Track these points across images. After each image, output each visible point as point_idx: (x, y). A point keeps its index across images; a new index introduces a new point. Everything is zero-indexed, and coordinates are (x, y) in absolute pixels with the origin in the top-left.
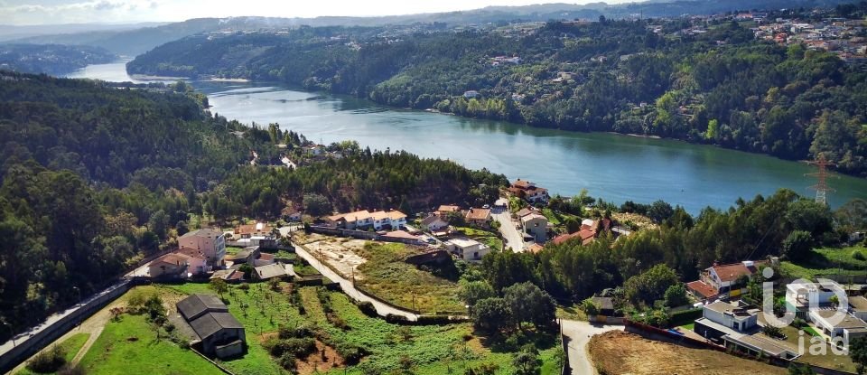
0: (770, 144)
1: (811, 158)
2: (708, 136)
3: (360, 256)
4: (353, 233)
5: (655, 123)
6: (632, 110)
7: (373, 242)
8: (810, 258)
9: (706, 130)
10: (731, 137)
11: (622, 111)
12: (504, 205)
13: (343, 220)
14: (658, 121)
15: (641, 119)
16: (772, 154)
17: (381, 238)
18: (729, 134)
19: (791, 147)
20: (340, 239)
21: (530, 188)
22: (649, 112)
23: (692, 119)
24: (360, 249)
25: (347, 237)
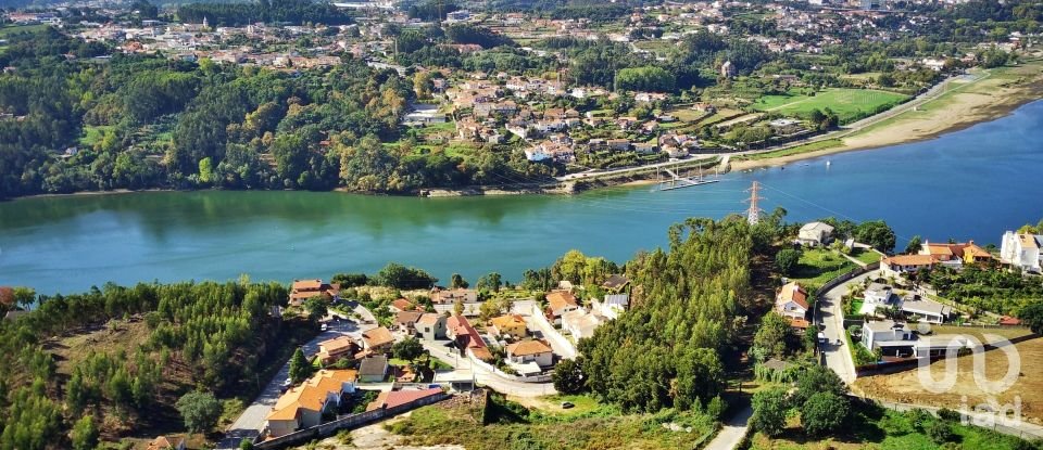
0: (294, 176)
1: (344, 185)
2: (204, 176)
3: (430, 445)
4: (339, 424)
5: (115, 173)
6: (60, 159)
7: (390, 422)
8: (798, 271)
9: (198, 172)
10: (237, 176)
11: (46, 164)
12: (335, 317)
13: (300, 412)
14: (119, 169)
15: (87, 171)
16: (297, 187)
17: (387, 413)
18: (232, 173)
19: (318, 177)
20: (328, 441)
21: (324, 288)
22: (89, 160)
23: (166, 160)
24: (400, 437)
25: (333, 434)
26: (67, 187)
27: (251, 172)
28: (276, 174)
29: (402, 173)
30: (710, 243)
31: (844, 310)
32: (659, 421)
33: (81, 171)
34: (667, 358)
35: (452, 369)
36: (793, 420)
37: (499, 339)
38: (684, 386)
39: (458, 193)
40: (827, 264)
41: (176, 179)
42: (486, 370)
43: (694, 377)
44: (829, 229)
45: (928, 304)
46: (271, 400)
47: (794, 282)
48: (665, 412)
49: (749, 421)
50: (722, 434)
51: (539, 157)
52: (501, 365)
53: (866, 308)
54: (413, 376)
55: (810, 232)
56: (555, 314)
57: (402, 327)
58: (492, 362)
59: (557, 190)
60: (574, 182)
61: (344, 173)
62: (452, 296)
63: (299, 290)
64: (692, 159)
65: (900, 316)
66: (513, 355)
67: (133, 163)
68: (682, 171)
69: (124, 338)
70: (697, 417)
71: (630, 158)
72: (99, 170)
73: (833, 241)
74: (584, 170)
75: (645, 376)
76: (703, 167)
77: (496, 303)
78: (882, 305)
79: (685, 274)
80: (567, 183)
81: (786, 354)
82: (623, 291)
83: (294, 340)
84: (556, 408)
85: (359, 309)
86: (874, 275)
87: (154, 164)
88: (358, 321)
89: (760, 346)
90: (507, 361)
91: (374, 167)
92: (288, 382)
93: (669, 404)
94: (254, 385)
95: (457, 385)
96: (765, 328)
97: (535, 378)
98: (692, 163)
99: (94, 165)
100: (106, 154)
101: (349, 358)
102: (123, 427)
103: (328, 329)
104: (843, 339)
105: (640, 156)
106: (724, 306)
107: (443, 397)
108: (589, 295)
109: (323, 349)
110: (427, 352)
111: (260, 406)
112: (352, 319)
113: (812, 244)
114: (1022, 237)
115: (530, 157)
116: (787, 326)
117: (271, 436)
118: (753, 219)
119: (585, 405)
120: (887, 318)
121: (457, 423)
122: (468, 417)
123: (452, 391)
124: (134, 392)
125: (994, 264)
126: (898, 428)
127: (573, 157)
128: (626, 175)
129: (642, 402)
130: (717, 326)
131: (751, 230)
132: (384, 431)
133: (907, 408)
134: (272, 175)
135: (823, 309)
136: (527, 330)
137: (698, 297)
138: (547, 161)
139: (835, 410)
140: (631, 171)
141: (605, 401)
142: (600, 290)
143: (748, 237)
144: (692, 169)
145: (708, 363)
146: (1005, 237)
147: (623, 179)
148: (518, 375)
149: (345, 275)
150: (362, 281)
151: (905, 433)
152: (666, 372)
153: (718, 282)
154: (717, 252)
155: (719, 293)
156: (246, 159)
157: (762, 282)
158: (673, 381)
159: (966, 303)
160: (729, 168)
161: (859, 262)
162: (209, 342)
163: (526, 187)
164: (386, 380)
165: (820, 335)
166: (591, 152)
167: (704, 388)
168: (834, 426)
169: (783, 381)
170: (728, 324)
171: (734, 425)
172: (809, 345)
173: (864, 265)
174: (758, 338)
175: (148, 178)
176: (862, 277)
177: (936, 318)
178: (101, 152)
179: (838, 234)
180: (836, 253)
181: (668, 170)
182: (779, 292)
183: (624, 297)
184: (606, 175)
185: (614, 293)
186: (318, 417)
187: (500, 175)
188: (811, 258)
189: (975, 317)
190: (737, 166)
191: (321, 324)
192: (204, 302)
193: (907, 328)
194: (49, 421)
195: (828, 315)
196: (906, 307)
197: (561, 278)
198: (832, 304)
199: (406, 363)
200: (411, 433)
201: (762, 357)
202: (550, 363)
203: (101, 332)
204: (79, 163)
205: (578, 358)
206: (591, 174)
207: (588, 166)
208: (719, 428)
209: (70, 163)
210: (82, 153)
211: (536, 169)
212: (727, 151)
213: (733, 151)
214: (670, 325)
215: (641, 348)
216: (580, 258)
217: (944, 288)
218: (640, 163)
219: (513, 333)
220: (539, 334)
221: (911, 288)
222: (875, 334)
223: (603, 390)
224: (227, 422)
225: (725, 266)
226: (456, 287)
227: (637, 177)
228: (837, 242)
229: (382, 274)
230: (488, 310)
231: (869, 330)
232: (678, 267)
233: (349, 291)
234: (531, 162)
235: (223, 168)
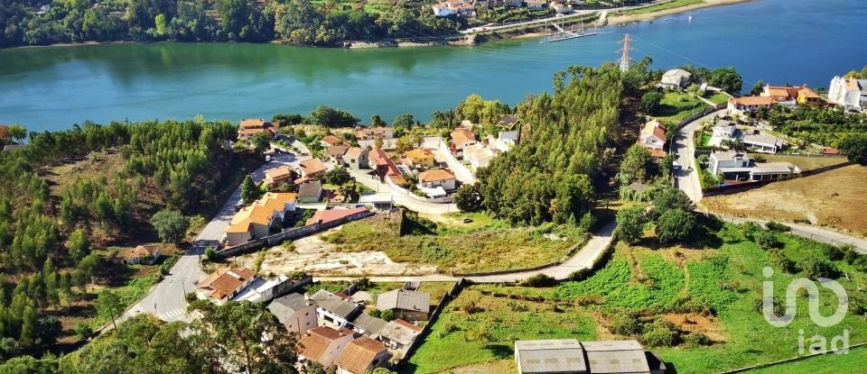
0: (237, 31)
1: (279, 38)
2: (160, 31)
3: (358, 252)
4: (284, 236)
5: (84, 27)
6: (37, 15)
7: (325, 234)
8: (659, 110)
9: (154, 26)
10: (188, 30)
11: (25, 19)
12: (277, 150)
13: (252, 227)
14: (87, 24)
15: (60, 25)
16: (240, 40)
17: (322, 227)
18: (184, 27)
19: (257, 31)
20: (275, 249)
21: (266, 126)
22: (61, 16)
23: (127, 16)
24: (334, 246)
25: (279, 243)
26: (44, 40)
27: (200, 26)
28: (221, 29)
29: (328, 27)
30: (588, 88)
31: (696, 142)
32: (541, 233)
33: (56, 26)
34: (548, 182)
35: (374, 192)
36: (649, 231)
37: (411, 169)
38: (561, 205)
39: (375, 45)
40: (684, 104)
41: (137, 33)
42: (403, 194)
43: (570, 197)
44: (687, 75)
45: (765, 137)
46: (227, 217)
47: (655, 119)
48: (545, 226)
49: (614, 232)
50: (591, 242)
51: (445, 13)
52: (414, 189)
53: (714, 141)
54: (343, 198)
55: (671, 77)
56: (457, 148)
57: (332, 159)
58: (406, 187)
59: (460, 43)
60: (475, 35)
61: (279, 27)
62: (373, 133)
63: (246, 128)
64: (575, 15)
65: (741, 148)
66: (424, 181)
67: (99, 18)
68: (566, 25)
69: (104, 166)
70: (571, 229)
71: (523, 13)
72: (70, 25)
73: (690, 85)
74: (484, 24)
75: (530, 197)
76: (585, 22)
77: (409, 139)
78: (727, 139)
79: (566, 114)
80: (469, 36)
81: (646, 178)
82: (514, 129)
83: (243, 169)
84: (458, 223)
85: (296, 144)
86: (722, 113)
87: (117, 20)
88: (295, 153)
89: (626, 172)
90: (419, 186)
91: (303, 22)
92: (241, 202)
93: (549, 219)
94: (213, 205)
95: (378, 205)
96: (630, 157)
97: (441, 200)
98: (575, 17)
99: (66, 20)
100: (75, 11)
101: (290, 183)
102: (109, 239)
103: (271, 160)
104: (693, 165)
105: (531, 11)
106: (597, 140)
107: (367, 214)
108: (486, 132)
109: (267, 176)
110: (353, 179)
111: (219, 221)
112: (290, 151)
113: (672, 87)
114: (848, 81)
115: (437, 13)
116: (647, 155)
117: (229, 245)
118: (624, 67)
119: (482, 220)
120: (730, 149)
121: (379, 235)
122: (387, 230)
123: (374, 209)
124: (116, 210)
125: (822, 104)
126: (733, 237)
127: (474, 13)
128: (519, 28)
129: (527, 217)
130: (590, 156)
131: (622, 76)
132: (320, 241)
133: (742, 221)
134: (217, 29)
135: (678, 142)
136: (435, 161)
137: (576, 133)
138: (452, 17)
139: (683, 224)
140: (523, 25)
141: (498, 217)
142: (495, 128)
143: (620, 83)
144: (575, 23)
145: (582, 186)
146: (833, 81)
147: (517, 32)
148: (428, 197)
149: (283, 115)
150: (297, 120)
151: (738, 242)
152: (547, 193)
153: (592, 120)
154: (593, 95)
155: (594, 128)
156: (195, 15)
157: (628, 119)
158: (552, 201)
159: (796, 136)
160: (606, 23)
161: (711, 103)
162: (174, 170)
163: (432, 40)
164: (321, 200)
165: (675, 163)
166: (490, 8)
167: (578, 206)
168: (682, 236)
169: (643, 200)
170: (599, 154)
171: (602, 235)
172: (666, 171)
173: (714, 105)
174: (624, 165)
175: (112, 32)
176: (712, 116)
177: (770, 148)
178: (71, 9)
179: (695, 79)
180: (692, 95)
181: (555, 24)
182: (643, 127)
183: (515, 133)
184: (502, 29)
185: (507, 130)
186: (267, 230)
187: (412, 30)
188: (670, 99)
189: (802, 148)
190: (613, 20)
191: (265, 156)
192: (168, 137)
193: (746, 157)
194: (48, 233)
195: (682, 146)
196: (746, 140)
197: (463, 118)
198: (685, 138)
199: (336, 187)
200: (342, 243)
201: (626, 181)
202: (453, 187)
203: (84, 162)
204: (53, 18)
205: (476, 183)
206: (489, 28)
207: (487, 21)
208: (589, 238)
209: (45, 18)
210: (55, 10)
211: (443, 24)
212: (605, 7)
213: (609, 7)
214: (552, 156)
215: (527, 175)
216: (479, 101)
217: (779, 124)
218: (532, 17)
219: (423, 161)
220: (445, 164)
221: (752, 124)
222: (719, 162)
223: (496, 208)
224: (193, 234)
225: (600, 107)
226: (376, 126)
227: (528, 31)
228: (693, 86)
229: (314, 114)
230: (403, 145)
231: (714, 158)
232: (560, 108)
233: (287, 128)
234: (438, 17)
235: (176, 22)
